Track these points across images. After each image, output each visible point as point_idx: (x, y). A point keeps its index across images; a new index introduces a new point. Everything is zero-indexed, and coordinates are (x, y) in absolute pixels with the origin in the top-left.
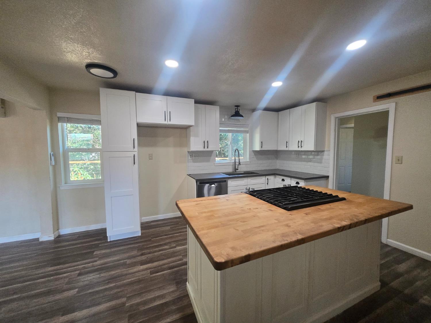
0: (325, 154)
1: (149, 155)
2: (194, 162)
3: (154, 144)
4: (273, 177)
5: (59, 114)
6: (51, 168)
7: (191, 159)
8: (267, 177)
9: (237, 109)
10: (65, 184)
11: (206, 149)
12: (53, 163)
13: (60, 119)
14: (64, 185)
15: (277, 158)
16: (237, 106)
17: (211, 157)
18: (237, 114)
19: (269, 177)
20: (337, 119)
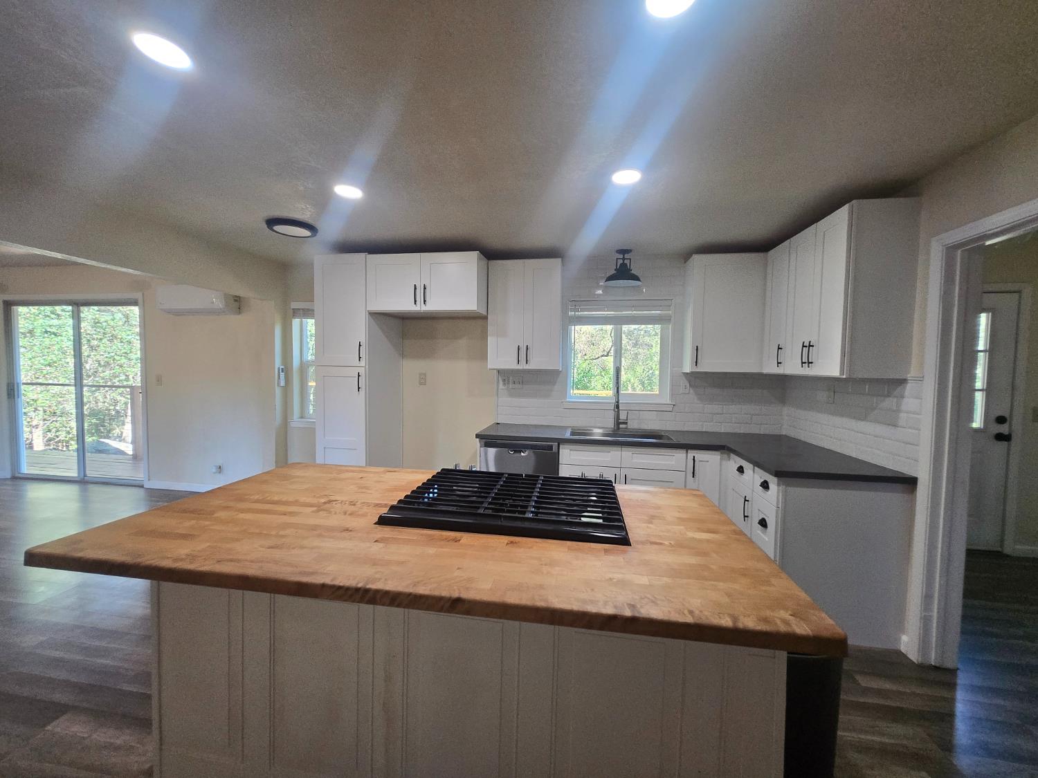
0: (907, 393)
1: (420, 374)
2: (511, 395)
3: (428, 354)
4: (719, 457)
5: (294, 305)
6: (278, 392)
7: (504, 388)
8: (691, 453)
9: (624, 259)
10: (302, 418)
11: (523, 366)
12: (283, 383)
13: (295, 313)
14: (300, 420)
15: (783, 400)
16: (623, 252)
17: (554, 385)
18: (623, 273)
19: (701, 456)
20: (959, 252)
